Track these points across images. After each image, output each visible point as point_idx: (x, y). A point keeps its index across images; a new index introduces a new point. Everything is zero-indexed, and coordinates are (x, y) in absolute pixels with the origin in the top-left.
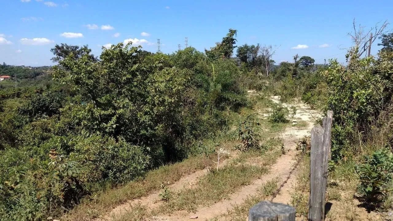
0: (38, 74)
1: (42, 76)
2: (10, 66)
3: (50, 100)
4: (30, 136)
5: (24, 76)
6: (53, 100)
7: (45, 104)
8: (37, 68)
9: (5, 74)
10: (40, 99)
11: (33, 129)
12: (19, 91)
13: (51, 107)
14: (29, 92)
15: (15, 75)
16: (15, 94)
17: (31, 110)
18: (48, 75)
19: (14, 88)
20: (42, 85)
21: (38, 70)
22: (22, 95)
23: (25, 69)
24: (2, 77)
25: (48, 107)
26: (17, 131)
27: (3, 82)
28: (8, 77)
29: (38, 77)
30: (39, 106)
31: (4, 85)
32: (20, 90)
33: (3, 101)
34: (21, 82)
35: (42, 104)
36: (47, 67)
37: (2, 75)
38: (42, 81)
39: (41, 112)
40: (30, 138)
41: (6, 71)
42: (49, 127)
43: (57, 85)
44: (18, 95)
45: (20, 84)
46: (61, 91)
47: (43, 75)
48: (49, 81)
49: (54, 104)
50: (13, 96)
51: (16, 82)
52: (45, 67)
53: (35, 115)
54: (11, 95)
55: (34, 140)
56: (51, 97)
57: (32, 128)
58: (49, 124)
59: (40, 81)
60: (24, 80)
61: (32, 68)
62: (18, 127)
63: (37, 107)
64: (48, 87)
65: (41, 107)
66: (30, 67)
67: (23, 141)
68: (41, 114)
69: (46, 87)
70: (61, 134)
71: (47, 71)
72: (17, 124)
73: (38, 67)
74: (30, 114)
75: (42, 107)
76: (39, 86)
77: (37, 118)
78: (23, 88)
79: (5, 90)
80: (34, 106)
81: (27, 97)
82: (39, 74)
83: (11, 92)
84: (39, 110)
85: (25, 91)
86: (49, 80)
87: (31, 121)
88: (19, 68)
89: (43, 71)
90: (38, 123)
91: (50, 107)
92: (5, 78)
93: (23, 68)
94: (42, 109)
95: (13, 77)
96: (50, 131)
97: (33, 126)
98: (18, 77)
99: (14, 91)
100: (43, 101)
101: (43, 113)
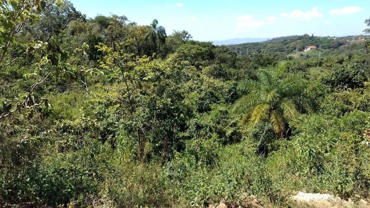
0: (341, 44)
1: (345, 46)
2: (317, 37)
3: (354, 72)
4: (331, 105)
5: (328, 46)
6: (358, 72)
7: (348, 76)
8: (341, 38)
9: (312, 44)
10: (344, 71)
11: (335, 100)
12: (321, 61)
13: (355, 79)
14: (330, 62)
15: (321, 45)
16: (318, 63)
17: (334, 80)
18: (352, 45)
19: (318, 57)
20: (344, 55)
21: (342, 40)
22: (324, 65)
23: (330, 39)
24: (309, 47)
25: (351, 79)
26: (320, 99)
27: (309, 52)
28: (314, 47)
29: (341, 47)
30: (342, 77)
31: (310, 55)
32: (322, 59)
33: (307, 69)
34: (324, 52)
35: (345, 75)
36: (352, 36)
37: (309, 46)
38: (344, 51)
39: (343, 83)
40: (331, 108)
41: (313, 41)
42: (351, 100)
43: (360, 55)
44: (320, 64)
45: (323, 54)
46: (363, 62)
47: (347, 45)
48: (351, 52)
49: (359, 76)
50: (316, 65)
51: (320, 52)
52: (349, 36)
53: (337, 85)
54: (315, 64)
55: (334, 110)
56: (356, 69)
57: (333, 98)
58: (351, 97)
59: (342, 51)
60: (327, 50)
61: (337, 38)
62: (320, 95)
63: (340, 78)
64: (350, 57)
65: (343, 78)
66: (334, 37)
67: (324, 110)
68: (343, 85)
69: (348, 57)
70: (362, 109)
71: (351, 41)
72: (320, 92)
73: (343, 37)
74: (332, 84)
75: (345, 78)
76: (340, 57)
77: (338, 89)
78: (325, 58)
79: (310, 59)
80: (337, 77)
81: (328, 66)
82: (343, 44)
83: (315, 61)
84: (342, 81)
85: (327, 61)
86: (352, 50)
87: (332, 91)
88: (325, 38)
89: (347, 41)
90: (340, 94)
91: (353, 79)
92: (312, 48)
93: (328, 38)
94: (345, 80)
95: (318, 47)
96: (351, 104)
97: (335, 97)
98: (323, 47)
99: (318, 61)
100: (347, 72)
101: (345, 85)
